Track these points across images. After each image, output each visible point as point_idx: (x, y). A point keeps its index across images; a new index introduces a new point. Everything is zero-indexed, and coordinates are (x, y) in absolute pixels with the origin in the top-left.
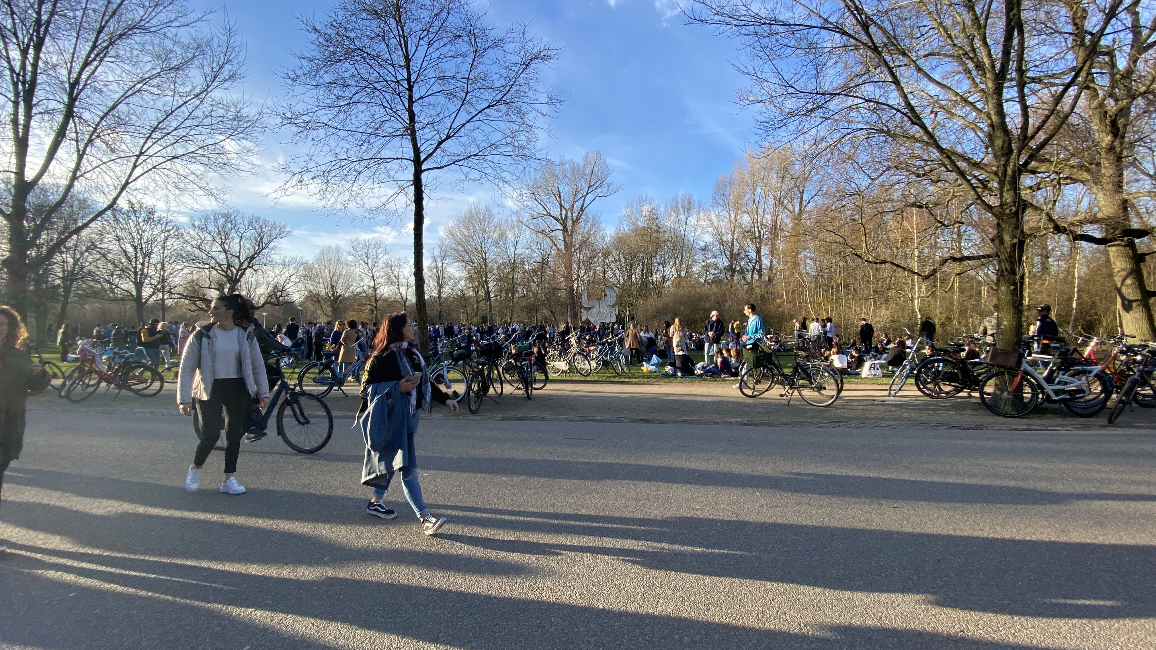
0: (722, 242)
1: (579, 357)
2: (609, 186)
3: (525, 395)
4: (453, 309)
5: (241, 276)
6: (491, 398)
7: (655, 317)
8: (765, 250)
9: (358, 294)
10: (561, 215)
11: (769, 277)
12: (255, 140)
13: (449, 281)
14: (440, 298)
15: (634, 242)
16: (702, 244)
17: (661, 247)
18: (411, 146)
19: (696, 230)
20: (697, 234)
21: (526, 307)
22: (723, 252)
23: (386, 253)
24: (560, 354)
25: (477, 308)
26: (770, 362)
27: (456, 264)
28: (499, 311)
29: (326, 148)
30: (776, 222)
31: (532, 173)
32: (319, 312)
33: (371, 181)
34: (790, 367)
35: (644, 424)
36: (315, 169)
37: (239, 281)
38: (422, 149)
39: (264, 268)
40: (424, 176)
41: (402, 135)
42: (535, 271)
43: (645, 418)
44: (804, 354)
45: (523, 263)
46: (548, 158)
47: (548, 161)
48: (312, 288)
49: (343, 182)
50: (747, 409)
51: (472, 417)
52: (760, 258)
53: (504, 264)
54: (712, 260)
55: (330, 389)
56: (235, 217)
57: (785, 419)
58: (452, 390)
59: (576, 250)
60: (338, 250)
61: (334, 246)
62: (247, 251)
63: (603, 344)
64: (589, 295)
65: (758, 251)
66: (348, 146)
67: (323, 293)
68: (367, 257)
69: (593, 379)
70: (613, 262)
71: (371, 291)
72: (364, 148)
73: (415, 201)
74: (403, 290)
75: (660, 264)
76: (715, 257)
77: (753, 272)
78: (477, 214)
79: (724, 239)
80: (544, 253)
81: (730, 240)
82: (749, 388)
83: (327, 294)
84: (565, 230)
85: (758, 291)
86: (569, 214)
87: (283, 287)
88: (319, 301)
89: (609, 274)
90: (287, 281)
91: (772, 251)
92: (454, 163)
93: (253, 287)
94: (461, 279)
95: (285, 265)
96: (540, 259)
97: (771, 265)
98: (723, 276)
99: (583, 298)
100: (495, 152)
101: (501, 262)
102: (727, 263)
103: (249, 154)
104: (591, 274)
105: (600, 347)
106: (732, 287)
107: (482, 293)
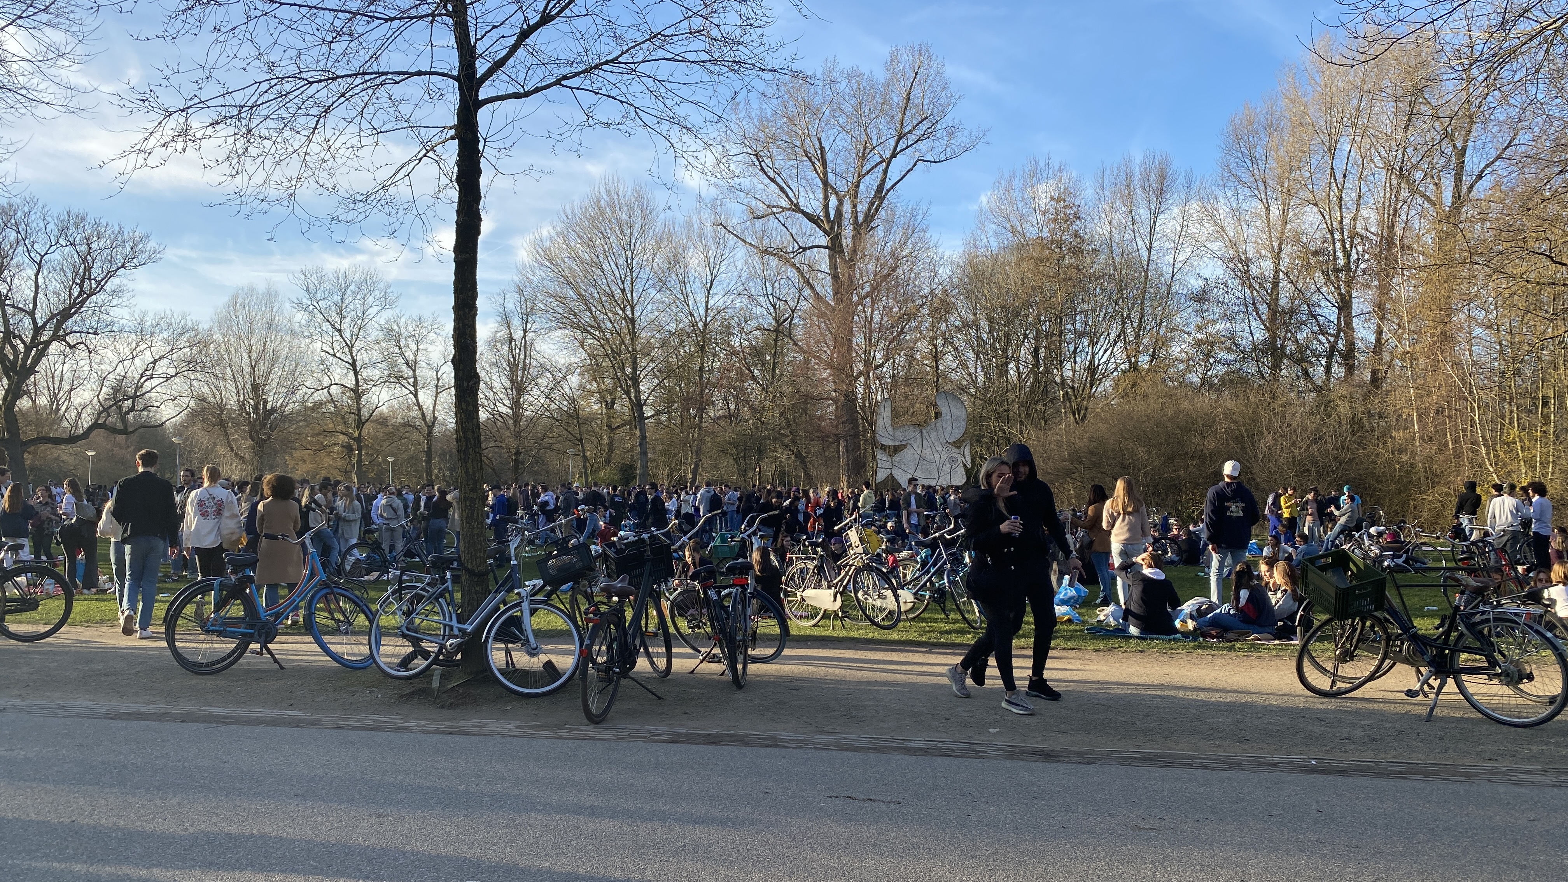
0: (1246, 277)
1: (869, 580)
2: (950, 135)
3: (729, 676)
4: (550, 448)
5: (37, 360)
6: (641, 683)
7: (1069, 473)
8: (1361, 302)
9: (319, 405)
10: (826, 207)
11: (1374, 373)
12: (75, 28)
13: (541, 376)
14: (517, 417)
15: (1014, 277)
16: (1196, 284)
17: (1087, 292)
18: (453, 42)
19: (1177, 249)
20: (1181, 257)
21: (734, 444)
22: (1249, 306)
23: (386, 302)
24: (820, 569)
25: (611, 445)
26: (1380, 602)
27: (559, 333)
28: (665, 453)
29: (248, 50)
30: (1391, 227)
31: (755, 104)
32: (221, 450)
33: (353, 129)
34: (1431, 615)
35: (1038, 766)
36: (220, 101)
37: (32, 371)
38: (480, 48)
39: (92, 341)
40: (483, 115)
41: (433, 15)
42: (757, 352)
43: (1045, 746)
44: (1472, 582)
45: (727, 330)
46: (797, 66)
47: (795, 75)
48: (205, 390)
49: (287, 133)
50: (1317, 729)
51: (590, 730)
52: (1349, 325)
53: (680, 333)
54: (1221, 326)
55: (242, 648)
56: (27, 215)
57: (1419, 758)
58: (544, 658)
59: (862, 299)
60: (270, 297)
61: (262, 288)
62: (54, 299)
63: (933, 546)
64: (896, 415)
65: (1344, 305)
66: (300, 45)
67: (232, 403)
68: (340, 314)
69: (905, 637)
70: (958, 329)
71: (347, 400)
72: (338, 47)
73: (458, 180)
74: (426, 398)
75: (1082, 335)
76: (1231, 318)
77: (1330, 357)
78: (612, 206)
79: (1254, 270)
80: (781, 305)
81: (1269, 274)
82: (1323, 670)
83: (242, 405)
84: (835, 247)
85: (1344, 409)
86: (847, 207)
87: (138, 387)
88: (222, 424)
89: (949, 360)
90: (147, 374)
91: (1380, 306)
92: (558, 82)
93: (66, 387)
94: (569, 370)
95: (142, 334)
96: (769, 322)
97: (1378, 340)
98: (1250, 368)
99: (880, 423)
100: (661, 53)
101: (672, 327)
102: (1260, 335)
103: (62, 62)
104: (901, 359)
105: (923, 553)
106: (1274, 397)
107: (622, 406)
